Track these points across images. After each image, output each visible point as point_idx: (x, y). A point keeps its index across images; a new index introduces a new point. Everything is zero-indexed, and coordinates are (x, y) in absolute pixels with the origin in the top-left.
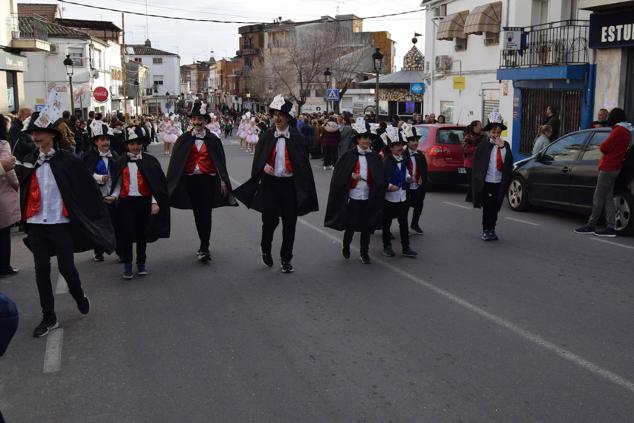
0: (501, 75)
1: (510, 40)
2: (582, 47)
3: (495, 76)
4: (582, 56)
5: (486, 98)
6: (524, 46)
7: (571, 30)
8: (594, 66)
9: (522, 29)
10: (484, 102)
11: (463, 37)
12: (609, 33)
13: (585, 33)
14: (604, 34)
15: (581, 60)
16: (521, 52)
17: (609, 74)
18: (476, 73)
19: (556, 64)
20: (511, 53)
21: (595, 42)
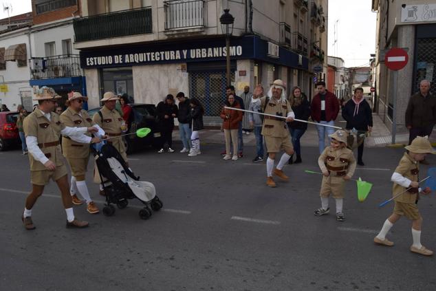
0: (32, 83)
1: (37, 64)
2: (77, 68)
3: (29, 84)
4: (77, 72)
5: (24, 96)
6: (44, 68)
7: (70, 59)
8: (84, 77)
9: (42, 58)
10: (22, 98)
11: (3, 62)
12: (90, 61)
13: (78, 61)
14: (88, 62)
15: (77, 74)
16: (43, 71)
17: (92, 81)
18: (14, 82)
19: (64, 77)
20: (36, 71)
21: (84, 65)
